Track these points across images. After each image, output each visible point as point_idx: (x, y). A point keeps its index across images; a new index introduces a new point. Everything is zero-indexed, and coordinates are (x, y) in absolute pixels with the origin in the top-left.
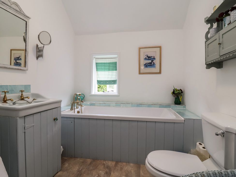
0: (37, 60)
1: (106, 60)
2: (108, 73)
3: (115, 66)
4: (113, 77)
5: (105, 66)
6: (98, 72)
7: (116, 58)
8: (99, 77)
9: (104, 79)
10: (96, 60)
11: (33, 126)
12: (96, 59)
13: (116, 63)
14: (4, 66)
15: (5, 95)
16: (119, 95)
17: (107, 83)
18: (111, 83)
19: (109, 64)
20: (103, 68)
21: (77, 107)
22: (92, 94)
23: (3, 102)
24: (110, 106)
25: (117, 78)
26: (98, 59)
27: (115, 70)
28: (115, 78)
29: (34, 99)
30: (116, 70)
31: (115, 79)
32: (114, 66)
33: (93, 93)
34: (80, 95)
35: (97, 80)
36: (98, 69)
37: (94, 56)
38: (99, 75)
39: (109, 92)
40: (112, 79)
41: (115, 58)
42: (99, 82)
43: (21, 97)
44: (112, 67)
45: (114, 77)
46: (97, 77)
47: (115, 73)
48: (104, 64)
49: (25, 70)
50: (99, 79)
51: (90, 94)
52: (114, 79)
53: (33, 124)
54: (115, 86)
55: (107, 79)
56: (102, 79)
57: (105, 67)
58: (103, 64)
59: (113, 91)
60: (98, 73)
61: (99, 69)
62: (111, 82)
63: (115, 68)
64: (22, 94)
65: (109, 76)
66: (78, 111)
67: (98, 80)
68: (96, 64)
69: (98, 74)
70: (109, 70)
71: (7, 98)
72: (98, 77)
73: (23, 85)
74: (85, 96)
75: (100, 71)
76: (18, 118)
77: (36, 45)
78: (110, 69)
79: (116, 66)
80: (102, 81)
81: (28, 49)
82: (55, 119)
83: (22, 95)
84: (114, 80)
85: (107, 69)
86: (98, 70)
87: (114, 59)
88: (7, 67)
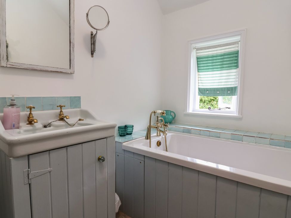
0: (92, 56)
1: (217, 50)
2: (221, 74)
3: (235, 60)
4: (229, 82)
5: (215, 61)
6: (201, 73)
7: (238, 44)
8: (202, 83)
9: (212, 86)
10: (198, 52)
11: (50, 172)
12: (198, 49)
13: (237, 53)
14: (32, 67)
15: (31, 112)
16: (241, 116)
17: (218, 92)
18: (224, 93)
19: (222, 57)
20: (210, 66)
21: (159, 135)
22: (187, 112)
23: (28, 123)
24: (219, 137)
25: (237, 83)
26: (201, 50)
27: (235, 67)
28: (233, 83)
29: (80, 120)
30: (237, 66)
31: (233, 85)
32: (232, 59)
33: (190, 110)
34: (163, 113)
35: (199, 89)
36: (200, 68)
37: (194, 45)
38: (202, 79)
39: (222, 110)
40: (228, 85)
41: (235, 44)
42: (202, 91)
43: (60, 115)
44: (228, 62)
45: (231, 82)
46: (198, 83)
47: (235, 72)
48: (213, 57)
49: (68, 73)
50: (203, 86)
51: (185, 113)
52: (231, 85)
53: (49, 169)
54: (234, 99)
55: (216, 85)
56: (208, 86)
57: (214, 64)
58: (211, 59)
59: (229, 108)
60: (200, 75)
61: (202, 68)
62: (226, 92)
63: (235, 63)
64: (61, 111)
65: (222, 79)
66: (158, 142)
67: (200, 87)
68: (198, 58)
69: (200, 78)
70: (222, 68)
71: (33, 117)
72: (200, 82)
73: (68, 97)
74: (176, 116)
75: (205, 70)
76: (11, 158)
77: (90, 34)
78: (225, 66)
79: (237, 60)
80: (207, 90)
81: (74, 39)
82: (101, 160)
83: (60, 113)
84: (232, 88)
85: (219, 66)
86: (200, 70)
87: (233, 45)
88: (36, 68)
